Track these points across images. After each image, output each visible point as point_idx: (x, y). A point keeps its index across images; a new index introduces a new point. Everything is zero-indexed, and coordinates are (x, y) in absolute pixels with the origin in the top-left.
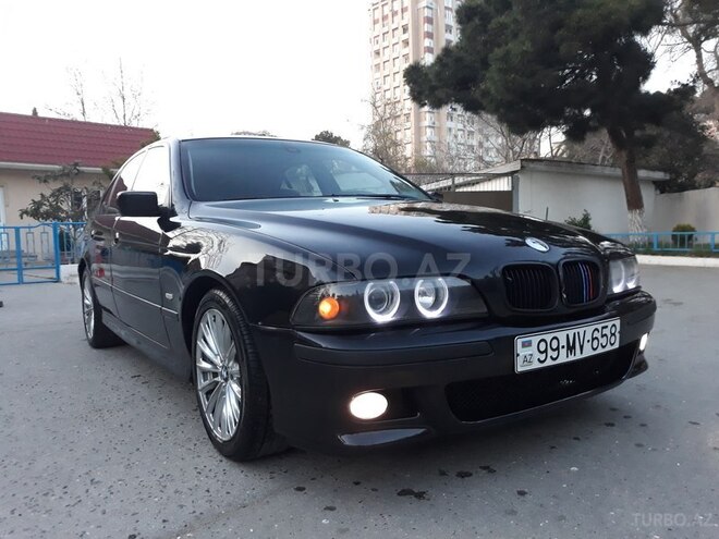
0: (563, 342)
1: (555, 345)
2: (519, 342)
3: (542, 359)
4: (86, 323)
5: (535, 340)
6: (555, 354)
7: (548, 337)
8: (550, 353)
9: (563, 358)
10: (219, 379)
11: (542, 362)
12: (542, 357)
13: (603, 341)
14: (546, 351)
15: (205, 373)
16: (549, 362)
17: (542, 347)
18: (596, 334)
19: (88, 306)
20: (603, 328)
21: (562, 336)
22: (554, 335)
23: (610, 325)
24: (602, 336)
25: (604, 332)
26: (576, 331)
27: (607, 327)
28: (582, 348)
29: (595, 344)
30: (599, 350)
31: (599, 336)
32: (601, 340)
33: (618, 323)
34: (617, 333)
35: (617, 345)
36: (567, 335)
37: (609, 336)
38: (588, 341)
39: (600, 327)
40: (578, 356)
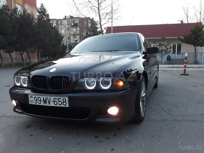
0: (42, 99)
1: (39, 99)
2: (29, 96)
3: (36, 102)
5: (33, 97)
6: (40, 102)
7: (37, 97)
8: (38, 101)
9: (42, 104)
11: (36, 103)
14: (37, 100)
16: (38, 104)
17: (36, 99)
20: (58, 99)
21: (42, 98)
22: (39, 96)
23: (62, 98)
24: (59, 101)
25: (59, 100)
26: (47, 97)
27: (61, 99)
28: (49, 103)
29: (56, 103)
30: (58, 105)
31: (57, 101)
32: (58, 102)
33: (67, 99)
34: (67, 102)
35: (67, 106)
36: (43, 98)
37: (62, 102)
38: (52, 101)
39: (57, 98)
40: (48, 105)
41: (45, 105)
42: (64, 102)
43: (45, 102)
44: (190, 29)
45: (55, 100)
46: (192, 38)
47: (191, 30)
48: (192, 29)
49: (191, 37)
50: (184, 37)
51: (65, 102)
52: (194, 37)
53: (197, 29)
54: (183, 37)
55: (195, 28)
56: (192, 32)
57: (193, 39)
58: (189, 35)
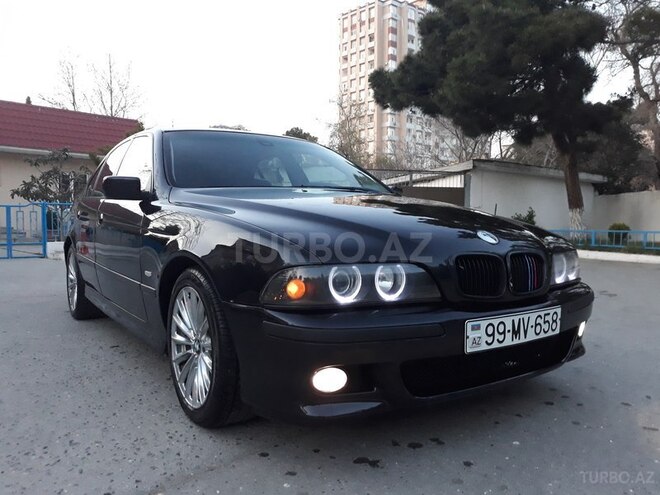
0: (509, 327)
1: (501, 329)
2: (469, 325)
3: (489, 342)
4: (70, 296)
5: (484, 324)
6: (501, 338)
7: (496, 322)
8: (497, 336)
9: (509, 341)
10: (191, 351)
11: (489, 344)
12: (490, 340)
13: (545, 327)
14: (493, 334)
15: (179, 345)
16: (496, 345)
17: (490, 331)
18: (539, 321)
19: (72, 281)
20: (545, 315)
21: (508, 321)
22: (501, 320)
23: (552, 312)
24: (545, 322)
25: (546, 318)
26: (521, 317)
27: (549, 314)
28: (526, 333)
29: (538, 329)
30: (542, 335)
31: (542, 322)
32: (543, 327)
33: (559, 312)
35: (558, 330)
36: (513, 321)
37: (551, 323)
38: (532, 327)
39: (543, 314)
40: (522, 339)
41: (516, 342)
42: (553, 321)
43: (516, 333)
51: (556, 321)
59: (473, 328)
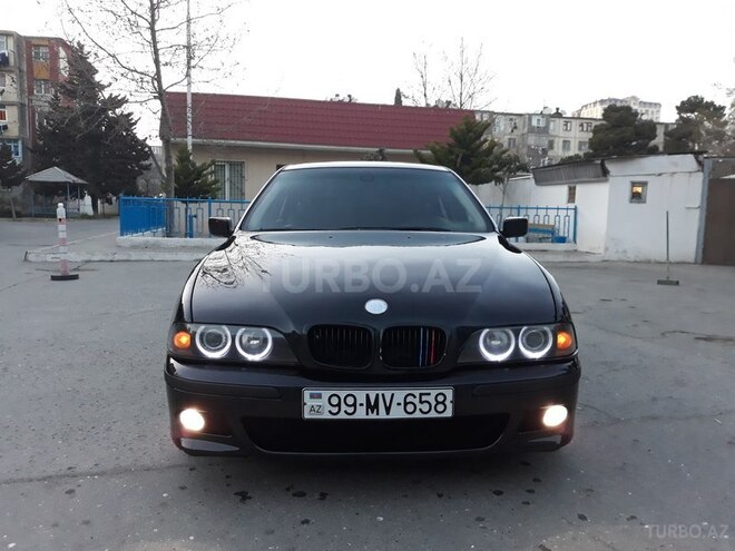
0: (361, 400)
1: (350, 402)
2: (307, 394)
3: (334, 412)
5: (326, 394)
6: (351, 410)
7: (342, 394)
8: (343, 407)
9: (361, 414)
11: (333, 414)
12: (335, 410)
13: (424, 407)
14: (339, 405)
16: (342, 416)
17: (335, 401)
20: (421, 395)
21: (361, 395)
22: (350, 392)
23: (434, 393)
24: (421, 402)
25: (424, 398)
26: (380, 393)
27: (429, 394)
28: (388, 410)
29: (410, 408)
30: (418, 415)
31: (416, 401)
32: (419, 406)
33: (449, 393)
34: (448, 403)
35: (449, 413)
36: (367, 395)
37: (433, 403)
38: (399, 404)
39: (417, 393)
40: (382, 415)
41: (373, 416)
42: (438, 403)
43: (372, 407)
44: (452, 130)
45: (410, 399)
46: (457, 156)
47: (453, 134)
48: (456, 129)
49: (451, 153)
50: (433, 152)
51: (443, 403)
52: (461, 155)
53: (469, 131)
54: (429, 152)
55: (464, 127)
56: (457, 139)
57: (459, 160)
58: (446, 146)
59: (312, 396)
